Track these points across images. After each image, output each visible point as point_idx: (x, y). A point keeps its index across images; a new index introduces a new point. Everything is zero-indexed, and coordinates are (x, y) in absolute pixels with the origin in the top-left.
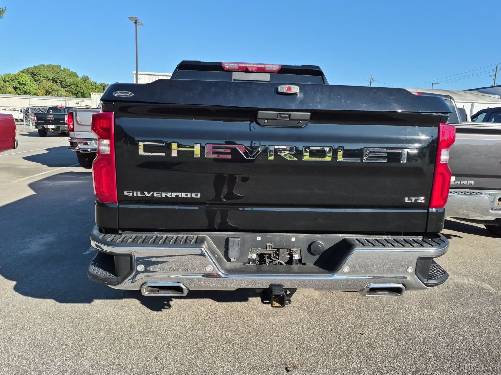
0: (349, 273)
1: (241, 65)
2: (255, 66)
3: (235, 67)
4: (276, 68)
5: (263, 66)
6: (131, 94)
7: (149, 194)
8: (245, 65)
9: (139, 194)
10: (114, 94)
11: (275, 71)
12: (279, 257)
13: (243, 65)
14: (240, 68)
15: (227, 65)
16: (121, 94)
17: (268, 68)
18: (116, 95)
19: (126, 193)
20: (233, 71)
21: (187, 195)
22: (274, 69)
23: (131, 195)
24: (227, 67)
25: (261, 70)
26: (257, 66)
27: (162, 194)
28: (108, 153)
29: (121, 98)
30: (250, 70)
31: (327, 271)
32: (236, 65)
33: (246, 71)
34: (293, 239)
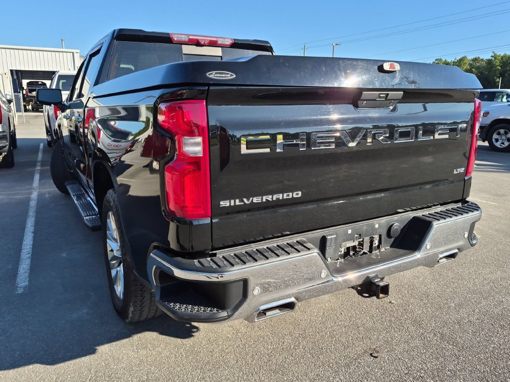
0: (430, 248)
1: (191, 37)
2: (207, 38)
3: (184, 38)
4: (228, 42)
5: (215, 39)
6: (231, 75)
7: (248, 200)
8: (196, 38)
9: (238, 202)
11: (227, 45)
12: (363, 247)
13: (194, 37)
14: (190, 39)
15: (176, 36)
16: (218, 75)
17: (220, 42)
18: (211, 76)
19: (222, 203)
20: (182, 44)
21: (288, 195)
22: (226, 43)
23: (228, 204)
24: (176, 38)
25: (213, 44)
26: (208, 39)
27: (262, 199)
28: (201, 155)
29: (218, 80)
30: (202, 43)
31: (412, 251)
32: (185, 36)
33: (198, 44)
34: (377, 226)
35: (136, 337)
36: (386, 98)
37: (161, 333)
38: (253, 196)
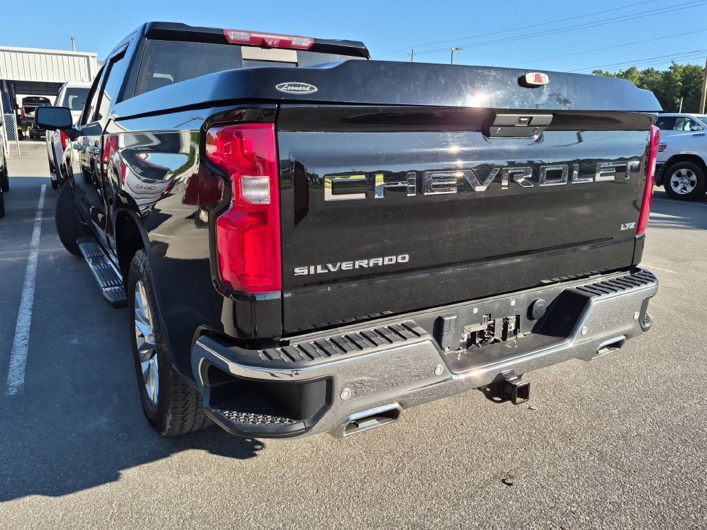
0: (587, 334)
1: (254, 35)
2: (276, 37)
3: (244, 36)
4: (307, 43)
5: (287, 38)
6: (312, 89)
7: (334, 267)
8: (261, 36)
9: (320, 270)
10: (279, 87)
11: (304, 47)
12: (494, 332)
13: (258, 36)
14: (252, 38)
15: (232, 33)
16: (293, 88)
17: (295, 42)
18: (282, 90)
19: (297, 270)
20: (241, 45)
21: (391, 260)
22: (304, 44)
23: (305, 272)
24: (232, 36)
25: (285, 45)
26: (278, 37)
27: (354, 264)
28: (268, 203)
29: (293, 95)
30: (270, 44)
31: (562, 338)
32: (246, 34)
33: (263, 44)
34: (513, 303)
35: (176, 457)
36: (529, 124)
37: (212, 452)
38: (342, 261)
